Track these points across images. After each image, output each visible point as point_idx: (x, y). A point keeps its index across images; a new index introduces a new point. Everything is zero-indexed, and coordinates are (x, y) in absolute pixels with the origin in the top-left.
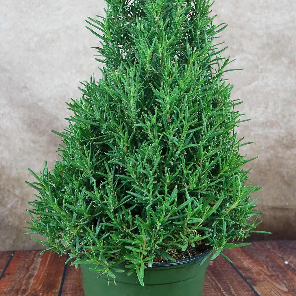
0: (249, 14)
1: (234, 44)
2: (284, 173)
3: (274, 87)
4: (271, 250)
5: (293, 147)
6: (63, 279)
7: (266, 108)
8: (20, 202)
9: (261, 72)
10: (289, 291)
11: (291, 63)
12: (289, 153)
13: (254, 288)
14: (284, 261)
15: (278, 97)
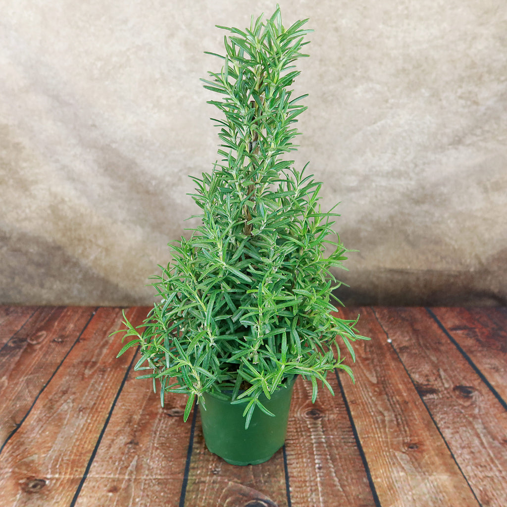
0: (381, 26)
1: (357, 69)
2: (409, 232)
3: (407, 127)
5: (423, 203)
7: (394, 154)
9: (391, 108)
10: (378, 383)
11: (433, 96)
12: (417, 208)
13: (340, 376)
14: (388, 338)
15: (411, 140)
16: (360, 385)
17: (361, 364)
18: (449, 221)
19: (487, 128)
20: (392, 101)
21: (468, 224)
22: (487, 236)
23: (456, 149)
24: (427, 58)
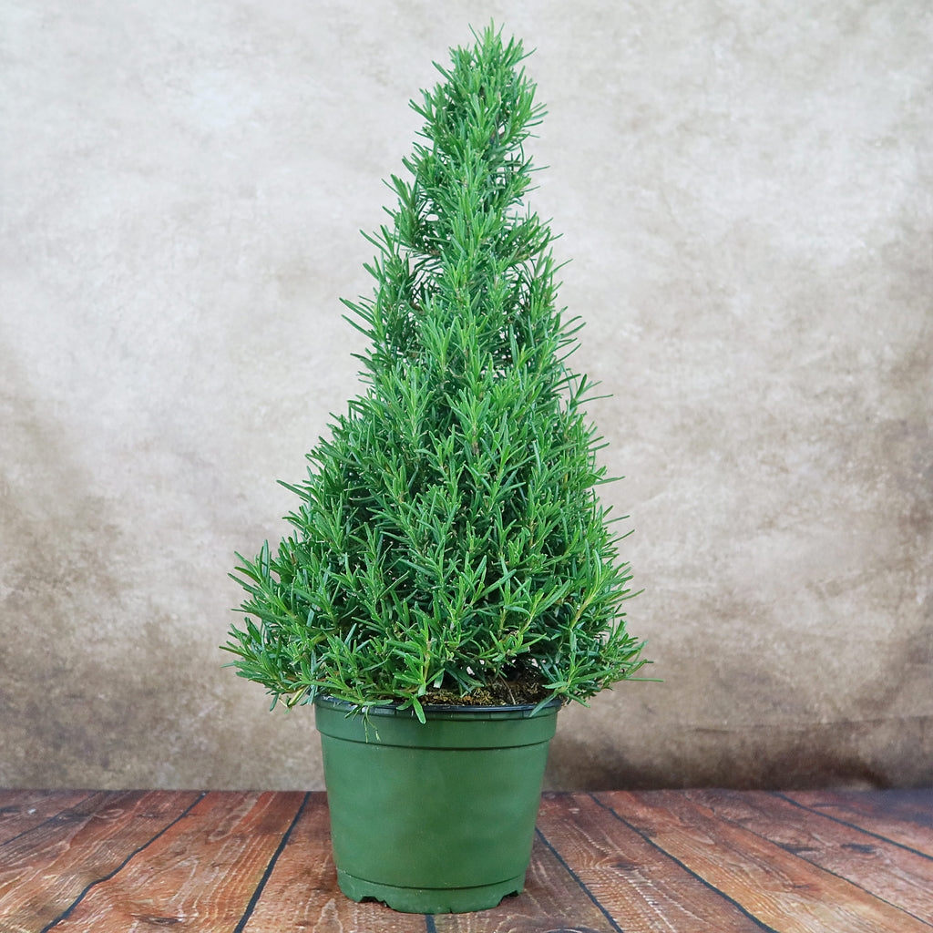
2: (719, 665)
4: (693, 800)
5: (733, 617)
7: (683, 542)
8: (222, 709)
10: (716, 844)
12: (726, 626)
13: (653, 840)
16: (687, 846)
17: (681, 831)
18: (775, 646)
19: (805, 505)
20: (670, 467)
21: (804, 648)
22: (836, 664)
23: (769, 535)
24: (711, 411)
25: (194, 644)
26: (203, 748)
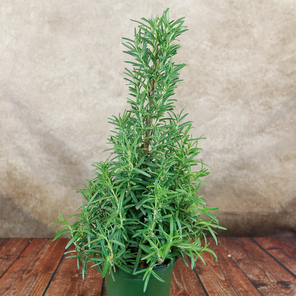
1: (200, 88)
2: (236, 188)
3: (231, 122)
4: (221, 245)
5: (243, 169)
6: (60, 263)
7: (224, 138)
8: (39, 204)
9: (221, 111)
10: (226, 280)
12: (240, 173)
13: (200, 276)
14: (228, 254)
15: (234, 130)
16: (214, 282)
17: (213, 270)
18: (260, 181)
19: (278, 123)
20: (221, 106)
21: (272, 182)
22: (284, 189)
23: (261, 135)
24: (240, 82)
25: (27, 178)
26: (32, 219)
